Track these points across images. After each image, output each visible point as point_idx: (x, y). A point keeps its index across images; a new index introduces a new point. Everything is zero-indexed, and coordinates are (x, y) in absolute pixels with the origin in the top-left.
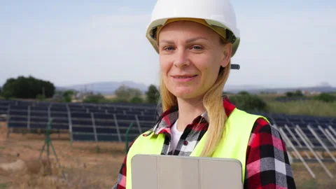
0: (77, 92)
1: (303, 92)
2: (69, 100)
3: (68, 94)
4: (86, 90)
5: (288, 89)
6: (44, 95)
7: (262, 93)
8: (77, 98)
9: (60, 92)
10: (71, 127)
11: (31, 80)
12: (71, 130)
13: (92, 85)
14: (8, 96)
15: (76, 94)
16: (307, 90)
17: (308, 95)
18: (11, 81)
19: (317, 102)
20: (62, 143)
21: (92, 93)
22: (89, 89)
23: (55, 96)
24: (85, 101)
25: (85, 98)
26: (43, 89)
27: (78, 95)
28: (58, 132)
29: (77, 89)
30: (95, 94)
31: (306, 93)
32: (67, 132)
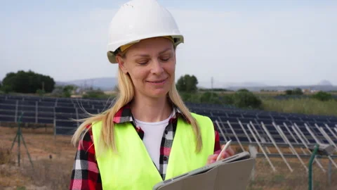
0: (77, 88)
1: (303, 91)
2: (69, 96)
3: (68, 89)
4: (85, 85)
5: (289, 87)
6: (43, 90)
7: (262, 90)
8: (76, 94)
9: (60, 88)
10: (55, 121)
11: (31, 74)
12: (55, 124)
13: (92, 80)
14: (7, 91)
15: (75, 90)
16: (308, 88)
17: (307, 93)
18: (10, 76)
19: (312, 101)
20: (48, 137)
21: (91, 89)
22: (89, 84)
23: (54, 92)
24: (85, 97)
25: (84, 93)
26: (43, 84)
27: (78, 90)
28: (45, 126)
29: (77, 84)
30: (95, 89)
31: (306, 91)
32: (52, 127)
